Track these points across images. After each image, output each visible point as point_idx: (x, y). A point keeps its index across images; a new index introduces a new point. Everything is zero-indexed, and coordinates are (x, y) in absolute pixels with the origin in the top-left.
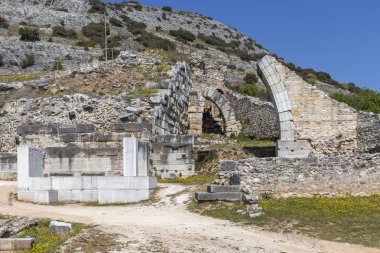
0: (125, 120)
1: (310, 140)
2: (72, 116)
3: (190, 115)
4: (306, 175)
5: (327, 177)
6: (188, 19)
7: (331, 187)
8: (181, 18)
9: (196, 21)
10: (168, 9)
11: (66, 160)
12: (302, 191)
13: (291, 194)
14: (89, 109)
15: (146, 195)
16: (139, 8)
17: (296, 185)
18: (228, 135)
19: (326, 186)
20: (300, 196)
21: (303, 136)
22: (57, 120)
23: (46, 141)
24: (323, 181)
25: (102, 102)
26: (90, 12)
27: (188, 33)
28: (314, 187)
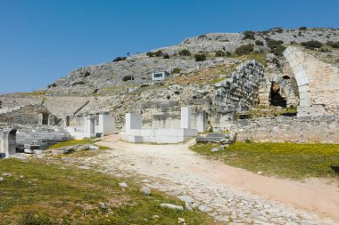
0: (195, 97)
1: (324, 105)
2: (169, 98)
3: (260, 95)
4: (281, 127)
5: (298, 129)
6: (320, 33)
7: (302, 136)
8: (314, 33)
9: (327, 33)
10: (304, 29)
11: (162, 121)
12: (277, 138)
13: (267, 140)
14: (177, 93)
15: (182, 140)
16: (280, 31)
17: (271, 134)
18: (288, 106)
19: (296, 134)
20: (275, 141)
21: (318, 103)
22: (161, 100)
23: (155, 111)
24: (294, 132)
25: (186, 89)
26: (244, 39)
27: (317, 42)
28: (287, 135)
